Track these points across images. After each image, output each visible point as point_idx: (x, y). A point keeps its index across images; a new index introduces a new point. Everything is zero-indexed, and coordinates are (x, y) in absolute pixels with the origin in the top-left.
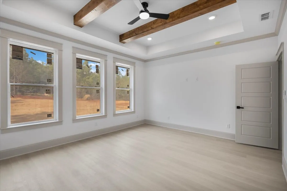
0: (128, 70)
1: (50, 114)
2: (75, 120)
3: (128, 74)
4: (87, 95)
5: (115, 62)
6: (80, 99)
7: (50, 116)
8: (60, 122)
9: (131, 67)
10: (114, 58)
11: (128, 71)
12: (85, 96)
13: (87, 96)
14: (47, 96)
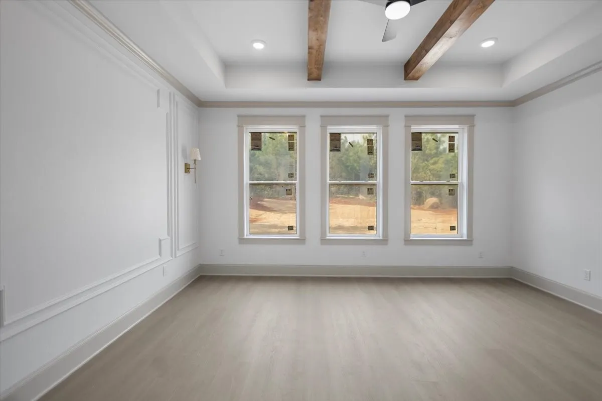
0: (453, 137)
3: (452, 148)
4: (432, 198)
5: (411, 126)
6: (417, 206)
9: (463, 128)
10: (406, 116)
11: (452, 139)
12: (427, 200)
13: (432, 200)
14: (363, 199)
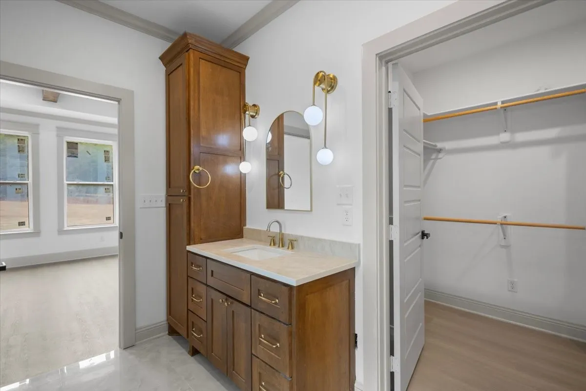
1: (22, 222)
2: (61, 232)
7: (22, 225)
8: (37, 233)
10: (57, 128)
